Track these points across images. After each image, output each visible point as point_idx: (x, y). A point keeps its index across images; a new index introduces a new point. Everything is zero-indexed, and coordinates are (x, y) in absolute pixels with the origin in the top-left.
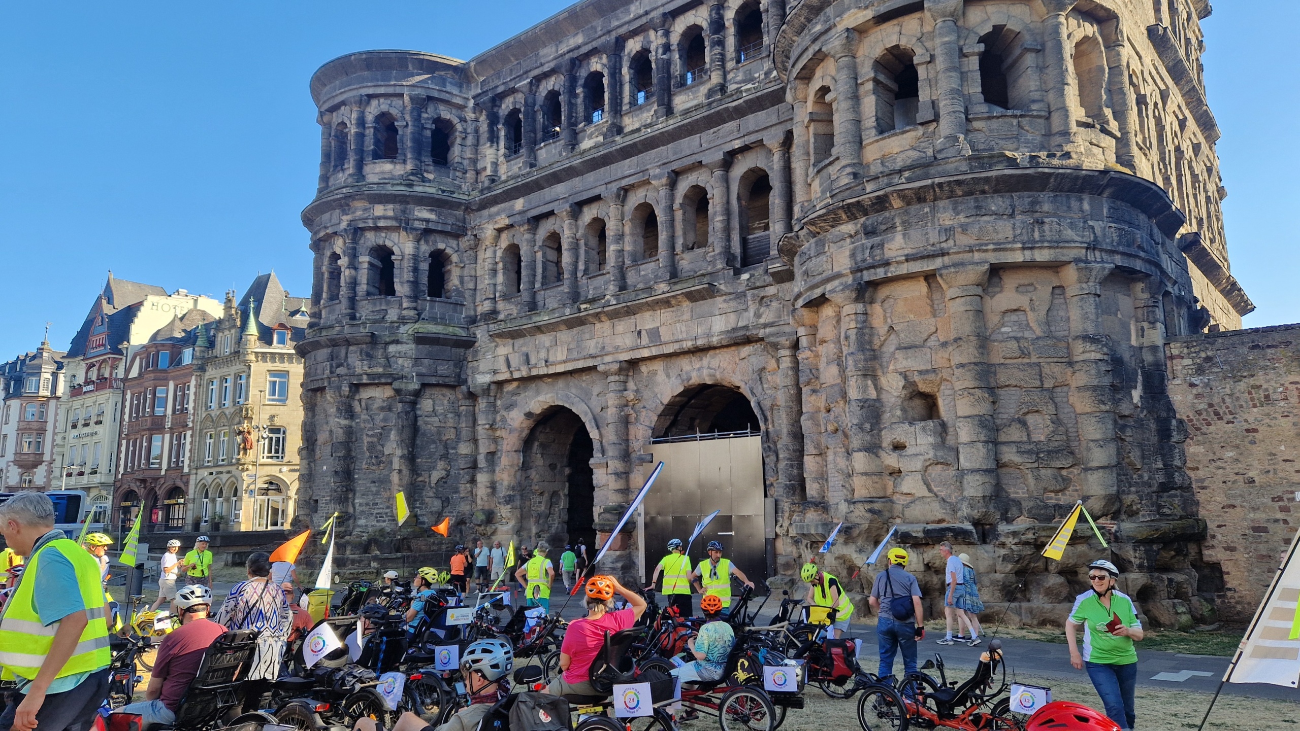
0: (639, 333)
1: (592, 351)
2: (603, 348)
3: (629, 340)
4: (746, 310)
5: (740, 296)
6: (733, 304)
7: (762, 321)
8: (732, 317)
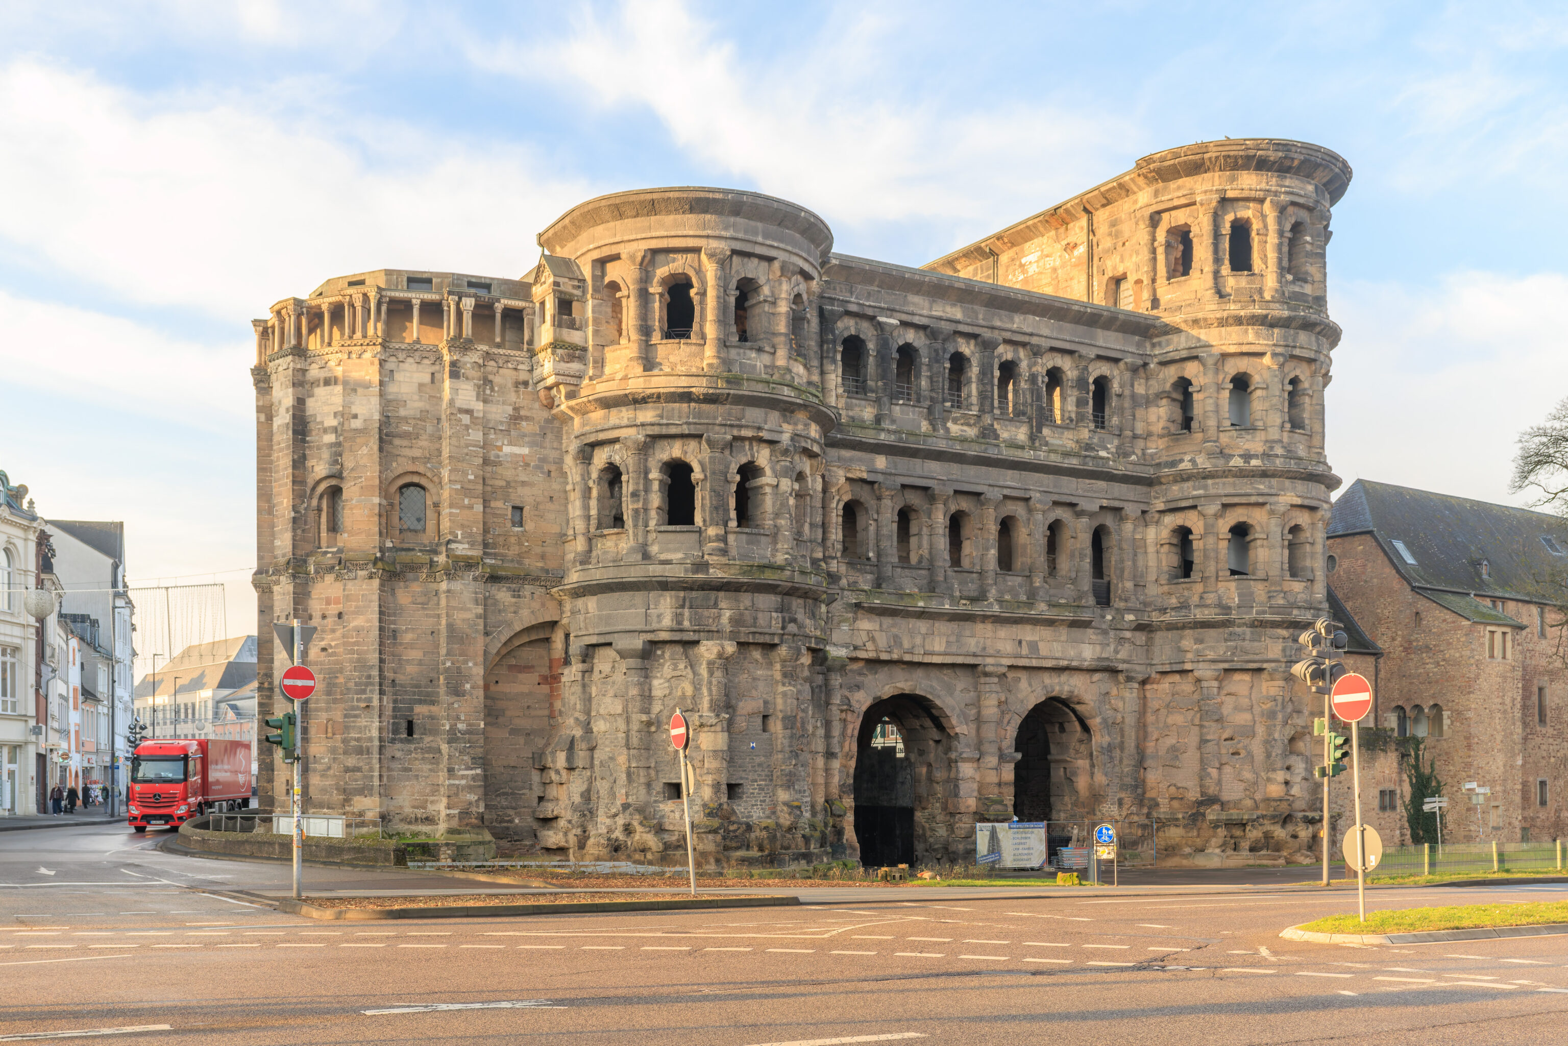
0: (1020, 642)
1: (973, 649)
2: (984, 649)
3: (1008, 647)
4: (1108, 645)
5: (1105, 632)
6: (1100, 637)
7: (1119, 656)
8: (1098, 648)
